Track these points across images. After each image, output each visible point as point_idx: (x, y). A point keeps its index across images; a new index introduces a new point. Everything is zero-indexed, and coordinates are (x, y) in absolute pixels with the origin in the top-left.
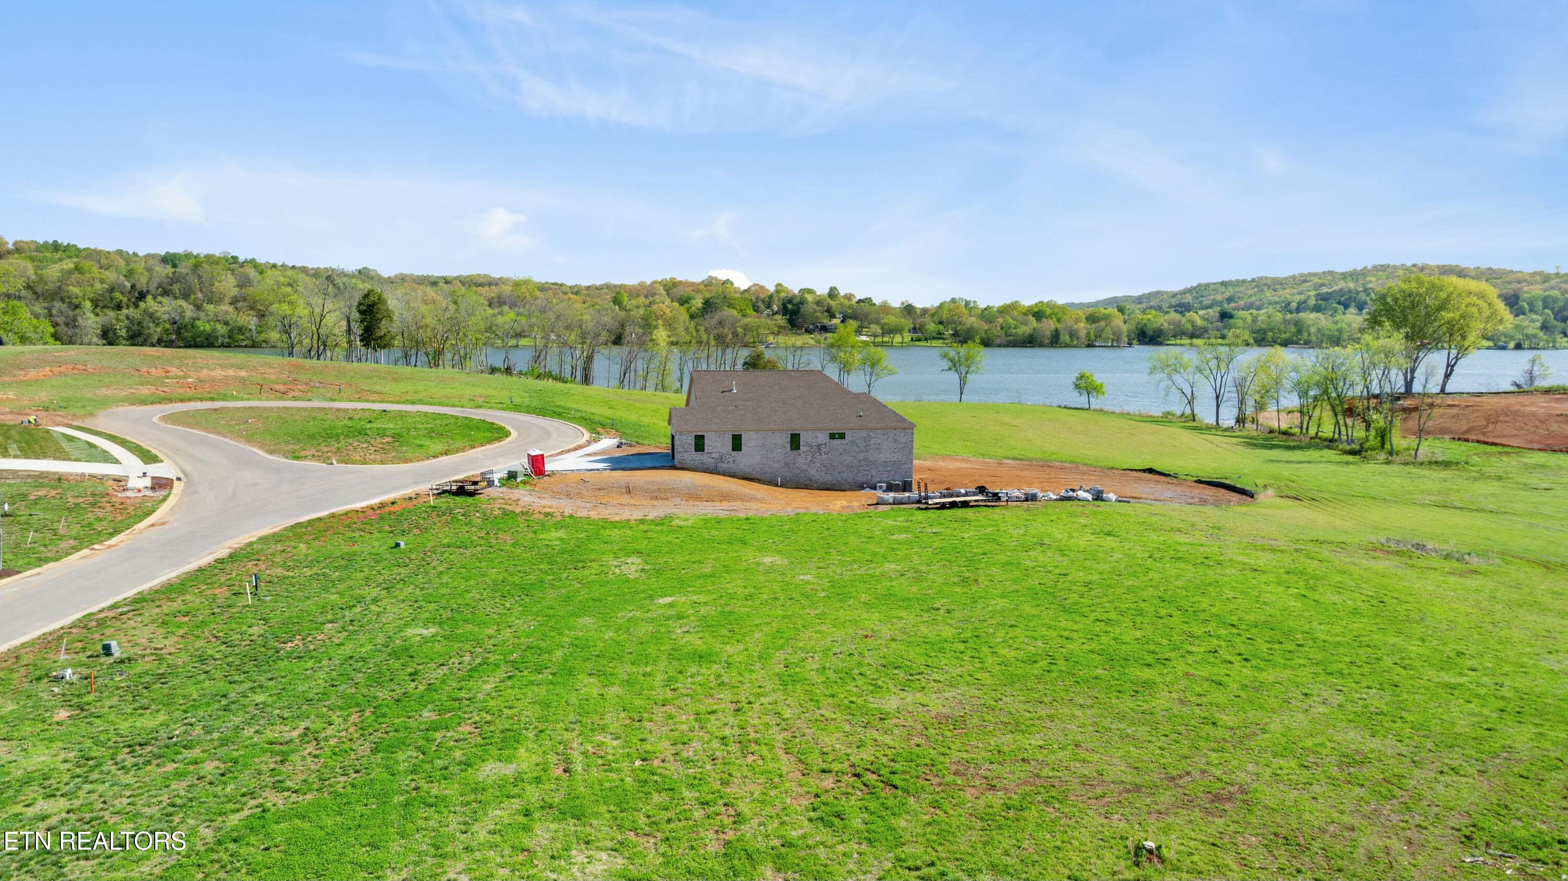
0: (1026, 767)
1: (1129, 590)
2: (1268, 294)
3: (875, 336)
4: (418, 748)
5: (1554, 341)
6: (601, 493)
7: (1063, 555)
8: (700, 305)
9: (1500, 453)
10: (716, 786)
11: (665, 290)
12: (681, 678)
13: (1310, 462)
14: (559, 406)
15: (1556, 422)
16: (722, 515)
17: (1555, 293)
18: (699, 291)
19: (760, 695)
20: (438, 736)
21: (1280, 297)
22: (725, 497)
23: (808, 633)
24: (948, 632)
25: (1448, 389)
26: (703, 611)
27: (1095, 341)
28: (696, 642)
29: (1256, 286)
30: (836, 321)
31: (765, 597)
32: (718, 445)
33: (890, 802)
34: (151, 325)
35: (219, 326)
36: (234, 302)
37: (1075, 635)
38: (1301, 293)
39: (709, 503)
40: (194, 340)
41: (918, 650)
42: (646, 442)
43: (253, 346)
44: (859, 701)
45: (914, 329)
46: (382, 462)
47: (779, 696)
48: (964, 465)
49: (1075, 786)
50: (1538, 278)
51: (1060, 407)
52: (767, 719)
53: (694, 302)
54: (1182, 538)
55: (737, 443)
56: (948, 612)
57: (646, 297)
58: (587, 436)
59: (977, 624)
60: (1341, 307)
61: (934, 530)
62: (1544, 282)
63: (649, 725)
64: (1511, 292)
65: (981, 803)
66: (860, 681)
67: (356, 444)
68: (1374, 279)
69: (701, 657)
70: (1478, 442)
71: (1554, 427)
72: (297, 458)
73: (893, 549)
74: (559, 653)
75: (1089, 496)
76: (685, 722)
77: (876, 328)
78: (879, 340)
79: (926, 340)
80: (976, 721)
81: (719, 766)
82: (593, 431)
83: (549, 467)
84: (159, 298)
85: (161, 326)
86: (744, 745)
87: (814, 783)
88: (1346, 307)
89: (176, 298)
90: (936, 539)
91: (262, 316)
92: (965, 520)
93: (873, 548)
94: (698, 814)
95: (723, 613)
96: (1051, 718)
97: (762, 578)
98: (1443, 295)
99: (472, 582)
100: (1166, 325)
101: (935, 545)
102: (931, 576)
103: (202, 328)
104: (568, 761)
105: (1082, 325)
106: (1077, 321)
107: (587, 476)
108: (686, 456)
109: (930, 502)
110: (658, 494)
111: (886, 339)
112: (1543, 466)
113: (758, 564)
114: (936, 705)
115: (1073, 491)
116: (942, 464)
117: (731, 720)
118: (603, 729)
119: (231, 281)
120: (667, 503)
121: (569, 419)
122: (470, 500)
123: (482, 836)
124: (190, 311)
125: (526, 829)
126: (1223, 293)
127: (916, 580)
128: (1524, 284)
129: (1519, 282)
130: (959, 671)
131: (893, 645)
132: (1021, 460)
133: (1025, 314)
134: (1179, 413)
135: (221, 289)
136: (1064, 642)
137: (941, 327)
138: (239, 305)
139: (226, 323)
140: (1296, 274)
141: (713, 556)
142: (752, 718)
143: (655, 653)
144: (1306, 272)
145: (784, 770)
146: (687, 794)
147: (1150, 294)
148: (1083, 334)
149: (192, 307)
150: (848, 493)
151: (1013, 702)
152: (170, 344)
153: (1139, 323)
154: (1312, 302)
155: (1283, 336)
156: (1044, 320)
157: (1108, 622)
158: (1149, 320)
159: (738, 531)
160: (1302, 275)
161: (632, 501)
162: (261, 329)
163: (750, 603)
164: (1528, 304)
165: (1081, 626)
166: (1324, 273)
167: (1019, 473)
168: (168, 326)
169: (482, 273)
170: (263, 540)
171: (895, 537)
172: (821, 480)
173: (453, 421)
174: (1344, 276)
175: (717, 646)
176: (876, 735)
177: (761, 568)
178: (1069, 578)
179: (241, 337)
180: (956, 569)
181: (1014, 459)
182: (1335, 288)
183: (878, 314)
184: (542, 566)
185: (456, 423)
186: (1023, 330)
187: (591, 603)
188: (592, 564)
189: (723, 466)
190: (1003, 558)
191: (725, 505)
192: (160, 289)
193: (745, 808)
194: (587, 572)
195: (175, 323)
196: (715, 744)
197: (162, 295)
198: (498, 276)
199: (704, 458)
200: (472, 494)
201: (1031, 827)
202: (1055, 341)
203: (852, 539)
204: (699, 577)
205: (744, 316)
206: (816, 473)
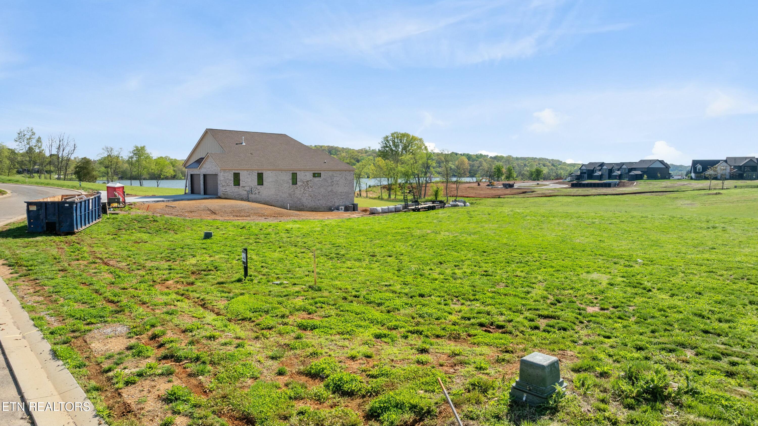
32: (248, 180)
55: (260, 179)
108: (228, 189)
109: (418, 207)
110: (236, 214)
150: (324, 213)
172: (309, 205)
189: (252, 195)
199: (239, 190)
206: (307, 201)
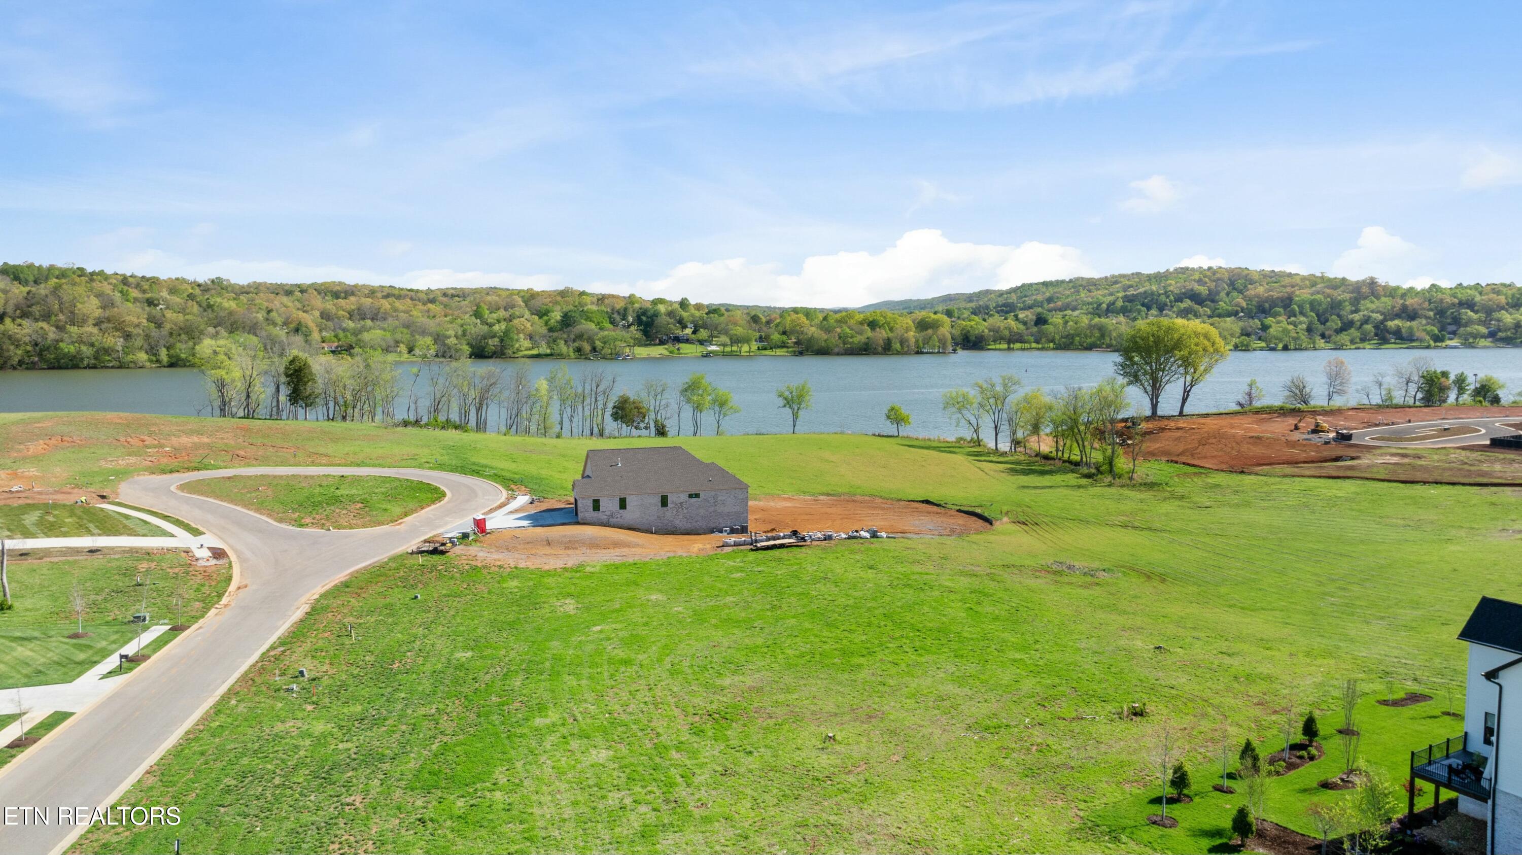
0: (788, 708)
1: (869, 609)
2: (1083, 295)
3: (724, 345)
4: (500, 714)
5: (1314, 343)
6: (530, 546)
7: (836, 586)
8: (559, 318)
9: (1195, 474)
10: (646, 723)
11: (524, 302)
12: (617, 674)
13: (1051, 487)
14: (474, 464)
15: (1248, 443)
16: (617, 560)
17: (1318, 297)
18: (556, 303)
19: (660, 681)
20: (506, 708)
21: (1093, 298)
22: (617, 544)
23: (683, 645)
24: (760, 641)
25: (1187, 410)
26: (621, 634)
27: (924, 347)
28: (621, 654)
29: (1073, 287)
30: (688, 331)
31: (655, 623)
32: (609, 505)
33: (725, 725)
34: (12, 347)
35: (84, 348)
36: (98, 323)
37: (829, 640)
38: (1111, 294)
39: (607, 551)
40: (58, 361)
41: (742, 653)
42: (550, 496)
43: (120, 367)
44: (711, 682)
45: (761, 337)
46: (364, 526)
47: (670, 681)
48: (789, 504)
49: (808, 714)
50: (1307, 282)
51: (874, 435)
52: (665, 692)
53: (553, 314)
54: (917, 568)
55: (623, 504)
56: (761, 629)
57: (506, 309)
58: (505, 494)
59: (776, 636)
60: (1144, 309)
61: (760, 569)
62: (1313, 286)
63: (608, 698)
64: (1286, 295)
65: (765, 723)
66: (711, 671)
67: (337, 511)
68: (1173, 282)
69: (626, 662)
70: (1184, 463)
71: (1245, 448)
72: (302, 526)
73: (732, 586)
74: (547, 664)
75: (867, 535)
76: (625, 696)
77: (724, 339)
78: (728, 349)
79: (771, 348)
80: (768, 688)
81: (646, 715)
82: (508, 488)
83: (489, 525)
84: (19, 321)
85: (22, 348)
86: (655, 705)
87: (690, 719)
88: (1149, 308)
89: (37, 320)
90: (760, 576)
91: (128, 336)
92: (780, 560)
93: (719, 585)
94: (640, 734)
95: (632, 635)
96: (805, 685)
97: (651, 611)
98: (1176, 336)
99: (476, 622)
100: (986, 331)
101: (759, 581)
102: (754, 605)
103: (66, 350)
104: (573, 716)
105: (912, 333)
106: (907, 330)
107: (518, 533)
108: (587, 515)
109: (759, 545)
110: (570, 545)
111: (735, 348)
112: (1217, 486)
113: (648, 601)
114: (749, 682)
115: (857, 532)
116: (772, 504)
117: (648, 694)
118: (585, 701)
119: (95, 302)
120: (577, 552)
121: (485, 477)
122: (442, 557)
123: (548, 747)
124: (52, 334)
125: (567, 743)
126: (1044, 293)
127: (745, 609)
128: (1296, 288)
129: (1293, 287)
130: (763, 663)
131: (729, 651)
132: (833, 495)
133: (861, 323)
134: (969, 439)
135: (85, 311)
136: (822, 644)
137: (784, 338)
138: (104, 326)
139: (92, 345)
140: (1108, 275)
141: (618, 596)
142: (658, 692)
143: (600, 661)
144: (1117, 274)
145: (676, 715)
146: (633, 727)
147: (980, 292)
148: (912, 341)
149: (53, 329)
150: (702, 536)
151: (788, 679)
152: (32, 367)
153: (963, 329)
154: (1120, 303)
155: (1089, 340)
156: (878, 329)
157: (850, 631)
158: (971, 327)
159: (630, 575)
160: (1113, 276)
161: (552, 552)
162: (127, 350)
163: (647, 628)
164: (1299, 307)
165: (834, 634)
166: (1133, 274)
167: (829, 510)
168: (29, 348)
169: (337, 280)
170: (324, 596)
171: (733, 576)
172: (683, 527)
173: (398, 483)
174: (1149, 278)
175: (633, 656)
176: (719, 697)
177: (650, 603)
178: (836, 603)
179: (107, 358)
180: (769, 599)
181: (828, 494)
182: (1142, 290)
183: (727, 325)
184: (514, 608)
185: (402, 486)
186: (859, 339)
187: (554, 632)
188: (545, 605)
189: (613, 521)
190: (799, 590)
191: (618, 551)
192: (18, 311)
193: (660, 730)
194: (543, 611)
195: (36, 345)
196: (642, 705)
197: (21, 317)
198: (352, 283)
199: (601, 516)
200: (443, 553)
201: (785, 731)
202: (887, 349)
203: (706, 579)
204: (613, 612)
205: (601, 329)
206: (680, 523)
